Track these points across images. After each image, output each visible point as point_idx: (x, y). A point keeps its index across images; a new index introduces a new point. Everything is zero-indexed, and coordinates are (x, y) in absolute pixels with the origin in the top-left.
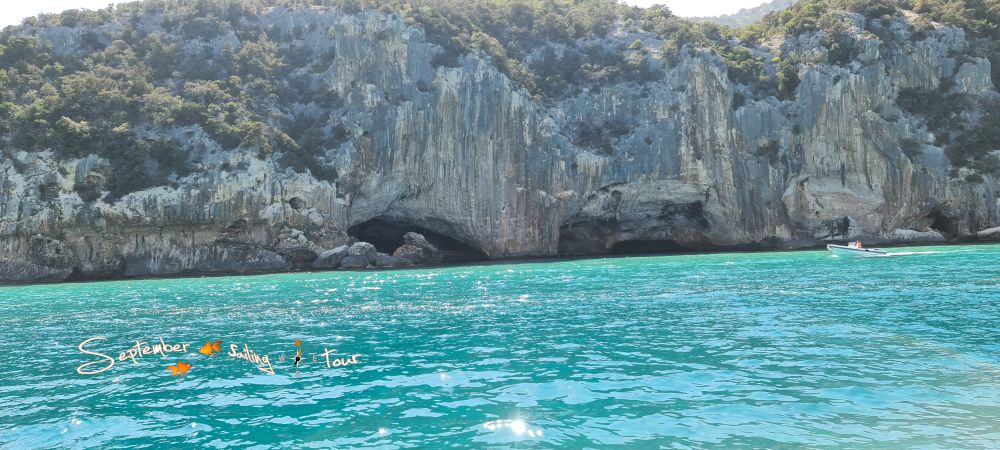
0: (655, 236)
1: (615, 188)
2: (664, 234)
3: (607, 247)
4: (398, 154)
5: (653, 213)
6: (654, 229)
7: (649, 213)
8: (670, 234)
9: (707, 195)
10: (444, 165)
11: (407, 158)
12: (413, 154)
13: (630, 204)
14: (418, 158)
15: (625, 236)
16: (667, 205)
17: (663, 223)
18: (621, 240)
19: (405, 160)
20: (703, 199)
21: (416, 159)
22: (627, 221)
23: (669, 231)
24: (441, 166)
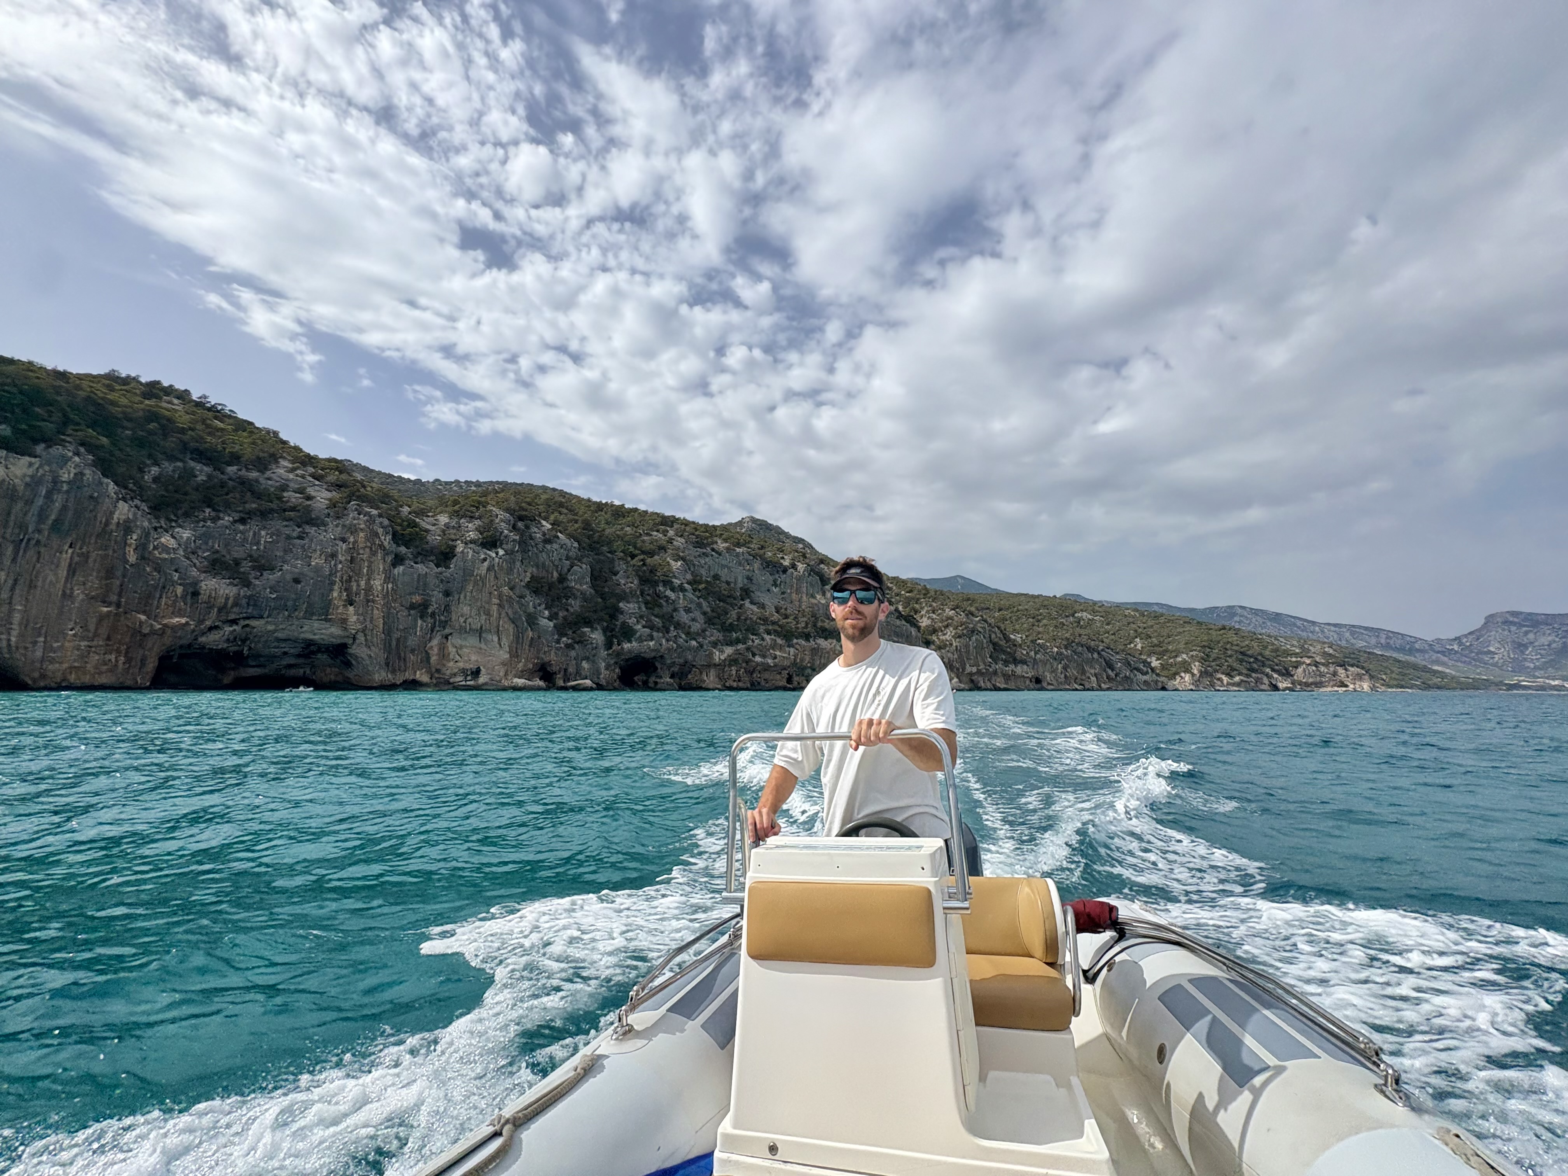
1: (247, 622)
5: (292, 651)
6: (290, 666)
7: (287, 650)
8: (309, 672)
9: (354, 639)
13: (263, 639)
16: (309, 643)
18: (247, 674)
20: (349, 641)
22: (257, 656)
23: (307, 669)
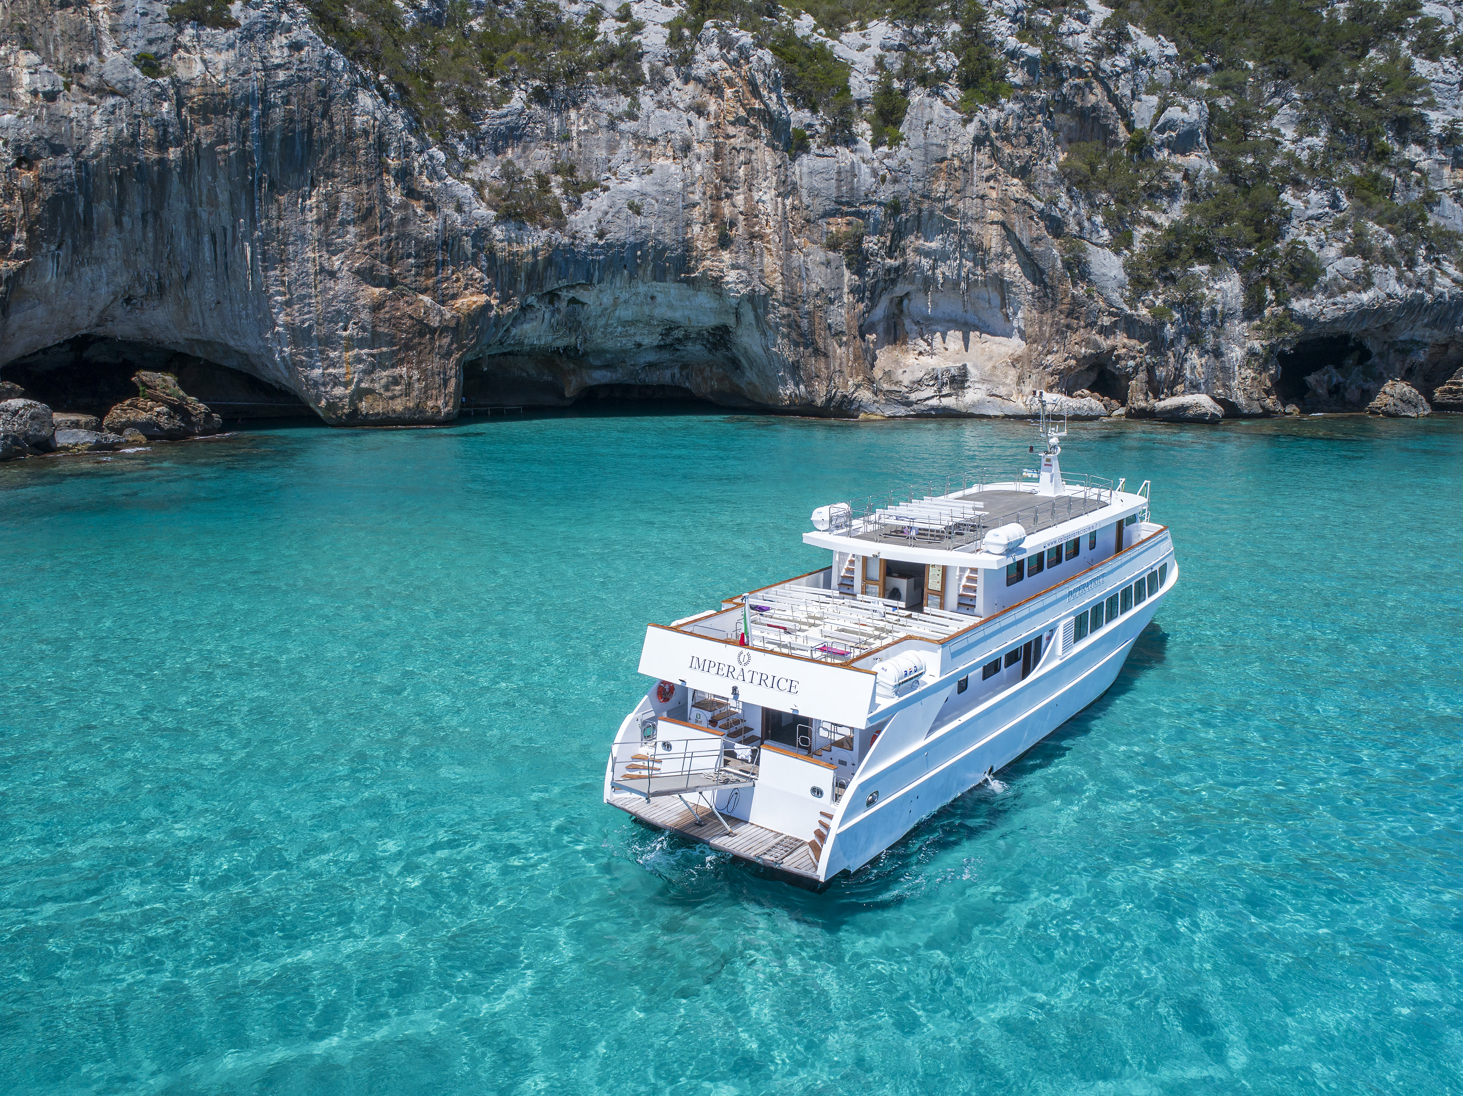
0: (654, 378)
1: (572, 294)
2: (668, 373)
3: (567, 395)
4: (103, 209)
5: (646, 341)
6: (651, 365)
7: (638, 339)
8: (678, 375)
9: (738, 316)
10: (213, 236)
11: (125, 219)
12: (138, 211)
13: (602, 322)
14: (150, 218)
15: (600, 377)
16: (670, 327)
17: (666, 355)
18: (591, 383)
19: (118, 223)
20: (731, 321)
21: (145, 221)
22: (600, 352)
23: (676, 371)
24: (206, 238)
